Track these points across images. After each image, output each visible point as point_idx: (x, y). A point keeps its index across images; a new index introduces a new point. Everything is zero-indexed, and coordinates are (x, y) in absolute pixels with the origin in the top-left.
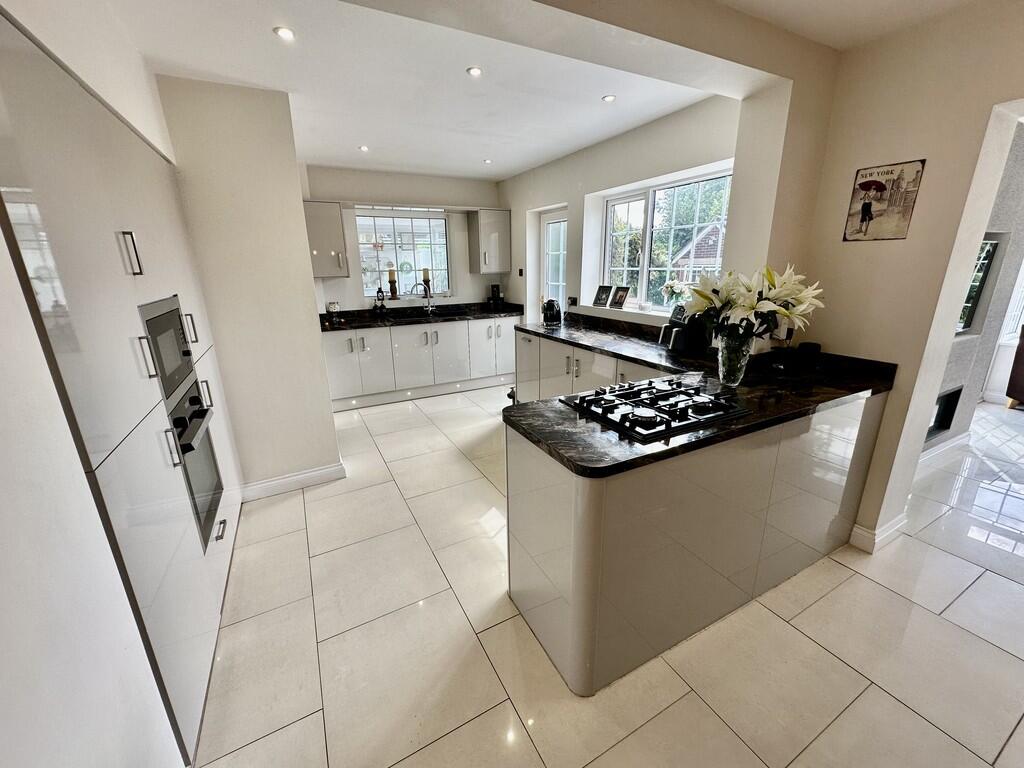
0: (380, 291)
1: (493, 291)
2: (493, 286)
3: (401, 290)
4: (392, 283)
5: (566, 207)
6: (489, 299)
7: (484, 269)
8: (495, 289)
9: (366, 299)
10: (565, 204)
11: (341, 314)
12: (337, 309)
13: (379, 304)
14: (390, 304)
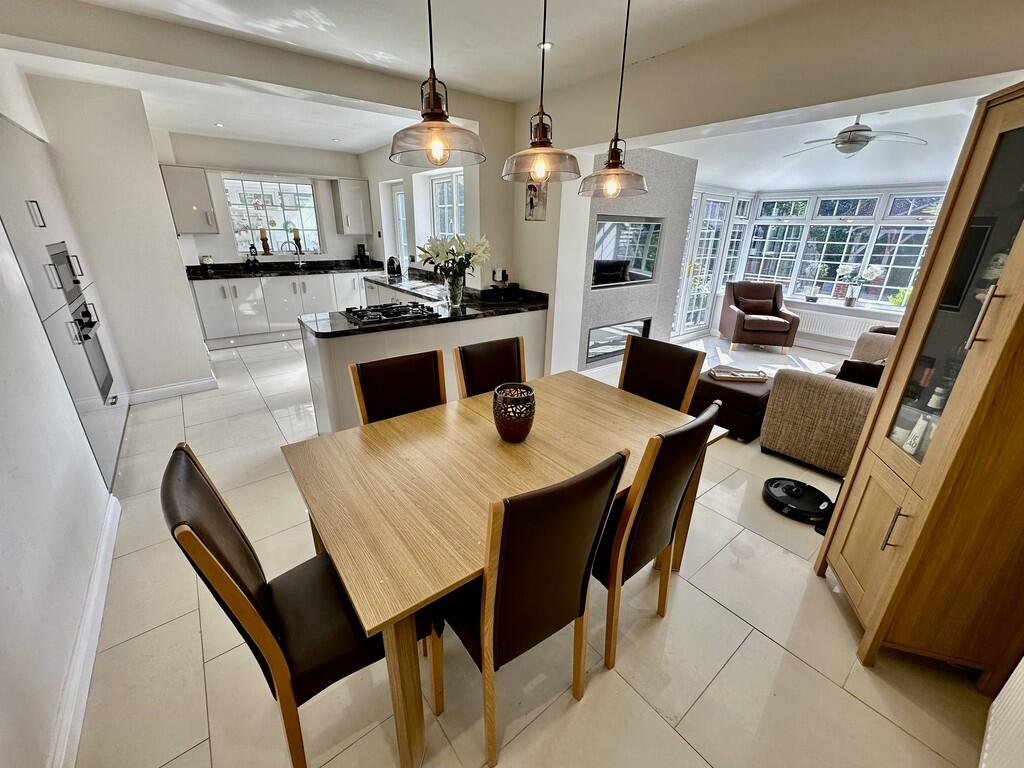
0: (253, 247)
1: (359, 251)
2: (359, 246)
3: (274, 247)
4: (264, 240)
5: (402, 183)
6: (356, 257)
7: (348, 230)
8: (361, 248)
9: (239, 254)
10: (401, 180)
11: (214, 266)
12: (210, 261)
13: (252, 258)
14: (262, 259)
